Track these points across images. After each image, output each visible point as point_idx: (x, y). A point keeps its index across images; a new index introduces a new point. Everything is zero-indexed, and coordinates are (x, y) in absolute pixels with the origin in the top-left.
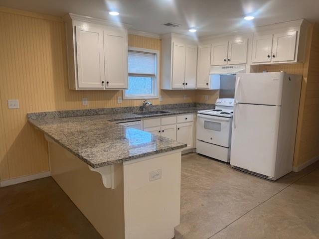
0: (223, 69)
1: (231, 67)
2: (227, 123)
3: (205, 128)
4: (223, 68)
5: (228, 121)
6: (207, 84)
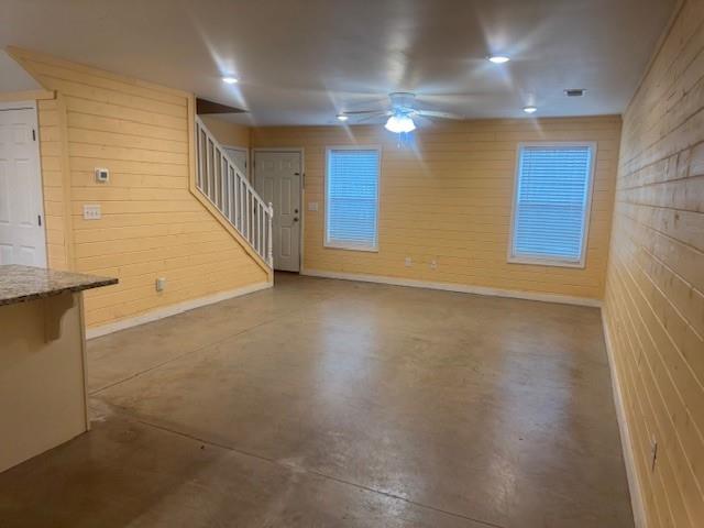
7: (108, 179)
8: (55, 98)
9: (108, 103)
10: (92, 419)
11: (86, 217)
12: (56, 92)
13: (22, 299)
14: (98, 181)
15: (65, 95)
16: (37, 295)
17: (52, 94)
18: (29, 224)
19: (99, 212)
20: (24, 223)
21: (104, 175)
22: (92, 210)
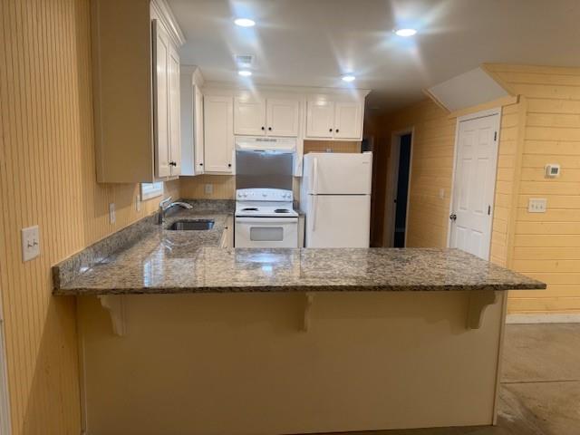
0: (259, 142)
1: (272, 140)
2: (292, 225)
3: (252, 240)
4: (258, 140)
5: (295, 223)
6: (230, 165)
7: (558, 174)
8: (518, 102)
9: (570, 99)
10: (500, 413)
11: (530, 210)
12: (519, 97)
13: (448, 288)
14: (547, 176)
15: (527, 98)
16: (461, 287)
17: (516, 98)
18: (482, 212)
19: (544, 207)
20: (477, 211)
21: (555, 170)
22: (538, 204)
